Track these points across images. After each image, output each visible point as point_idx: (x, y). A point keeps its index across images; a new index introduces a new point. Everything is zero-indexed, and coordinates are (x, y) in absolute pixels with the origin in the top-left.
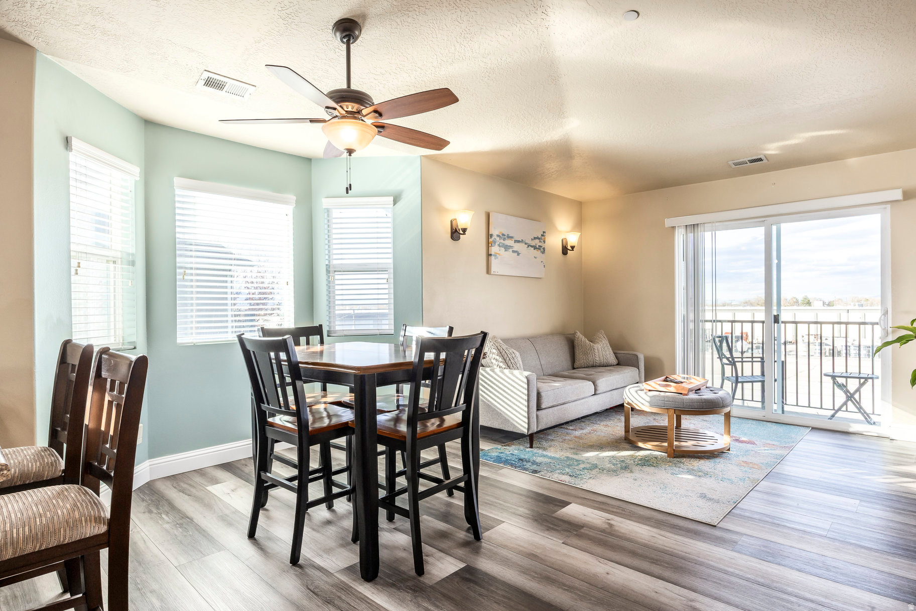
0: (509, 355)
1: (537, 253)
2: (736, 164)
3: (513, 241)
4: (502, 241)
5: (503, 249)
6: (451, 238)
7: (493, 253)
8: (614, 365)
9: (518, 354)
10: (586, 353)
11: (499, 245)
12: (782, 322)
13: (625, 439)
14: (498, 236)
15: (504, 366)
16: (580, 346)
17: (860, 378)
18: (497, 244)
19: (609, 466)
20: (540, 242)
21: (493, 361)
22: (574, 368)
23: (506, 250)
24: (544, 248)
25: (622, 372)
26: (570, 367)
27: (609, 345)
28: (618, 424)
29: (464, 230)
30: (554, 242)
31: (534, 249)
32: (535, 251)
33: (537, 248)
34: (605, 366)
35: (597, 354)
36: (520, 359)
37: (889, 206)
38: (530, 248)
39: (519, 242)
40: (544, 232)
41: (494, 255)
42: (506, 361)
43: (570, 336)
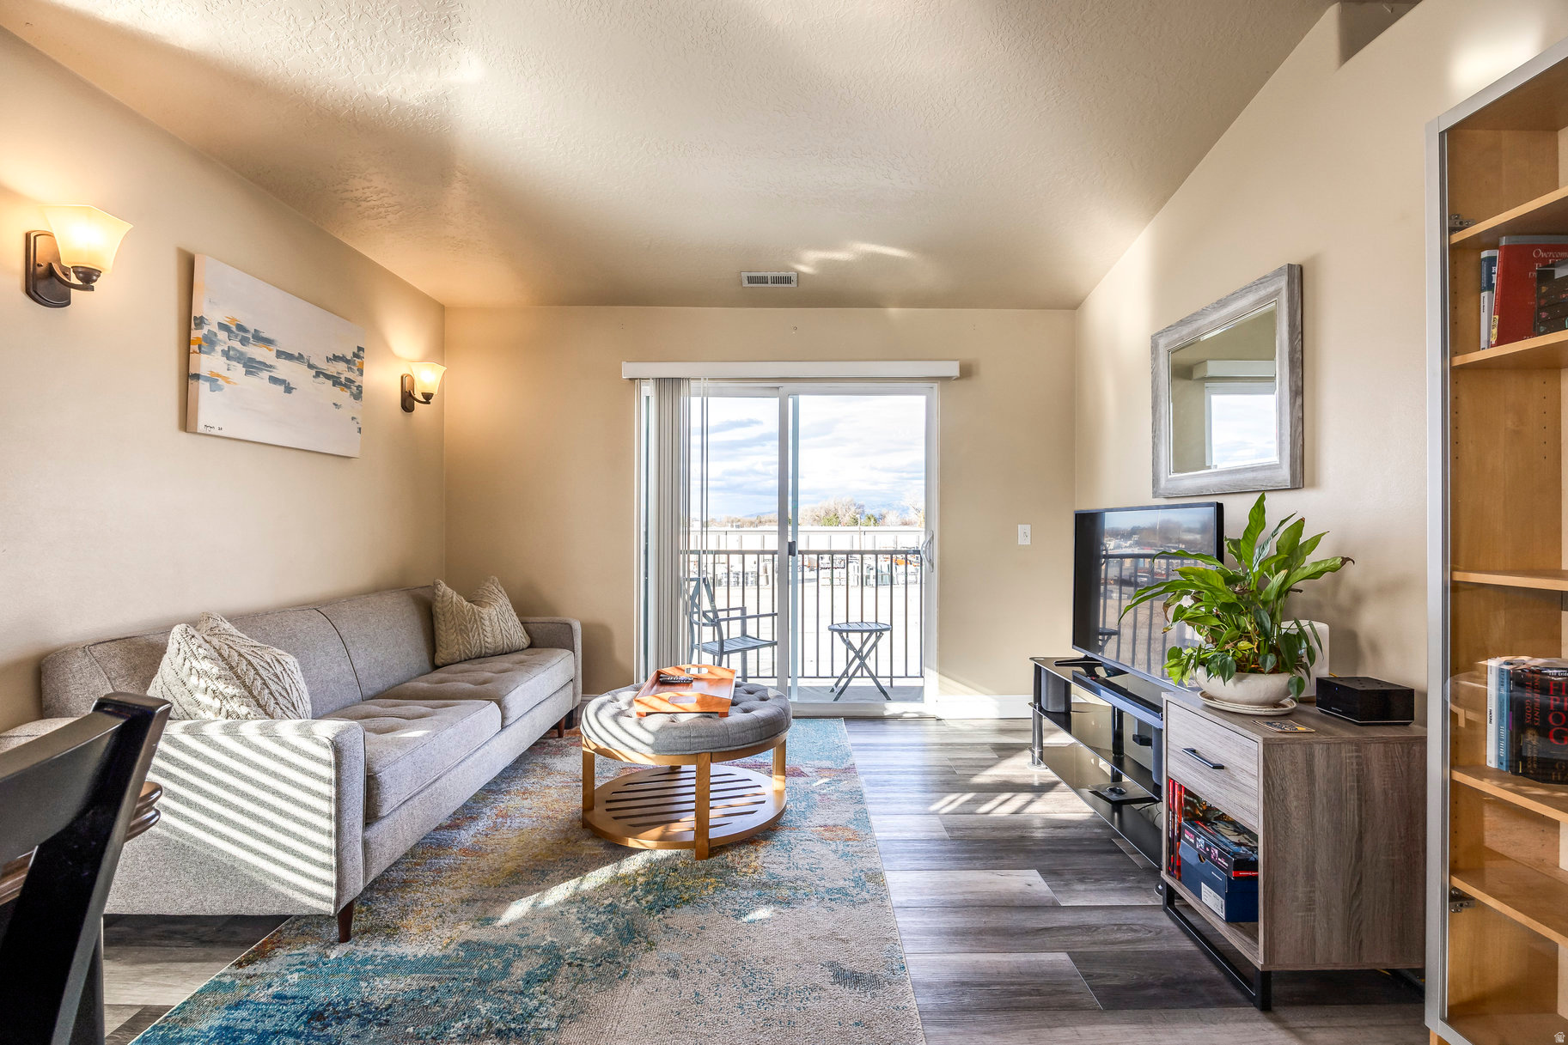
0: (262, 671)
1: (344, 396)
2: (751, 280)
3: (274, 353)
4: (237, 344)
5: (239, 369)
6: (28, 292)
7: (204, 372)
8: (523, 649)
9: (291, 661)
10: (463, 631)
11: (226, 354)
12: (800, 552)
13: (583, 827)
14: (222, 326)
15: (244, 710)
16: (448, 615)
17: (862, 632)
18: (219, 349)
19: (586, 940)
20: (350, 369)
21: (199, 696)
22: (435, 667)
23: (247, 373)
24: (359, 388)
25: (548, 665)
26: (427, 666)
27: (510, 607)
28: (548, 781)
29: (88, 277)
30: (382, 379)
31: (334, 385)
32: (337, 389)
33: (340, 384)
34: (506, 653)
35: (488, 629)
36: (298, 676)
37: (936, 386)
38: (322, 379)
39: (289, 357)
40: (360, 349)
41: (207, 379)
42: (251, 693)
43: (420, 592)
